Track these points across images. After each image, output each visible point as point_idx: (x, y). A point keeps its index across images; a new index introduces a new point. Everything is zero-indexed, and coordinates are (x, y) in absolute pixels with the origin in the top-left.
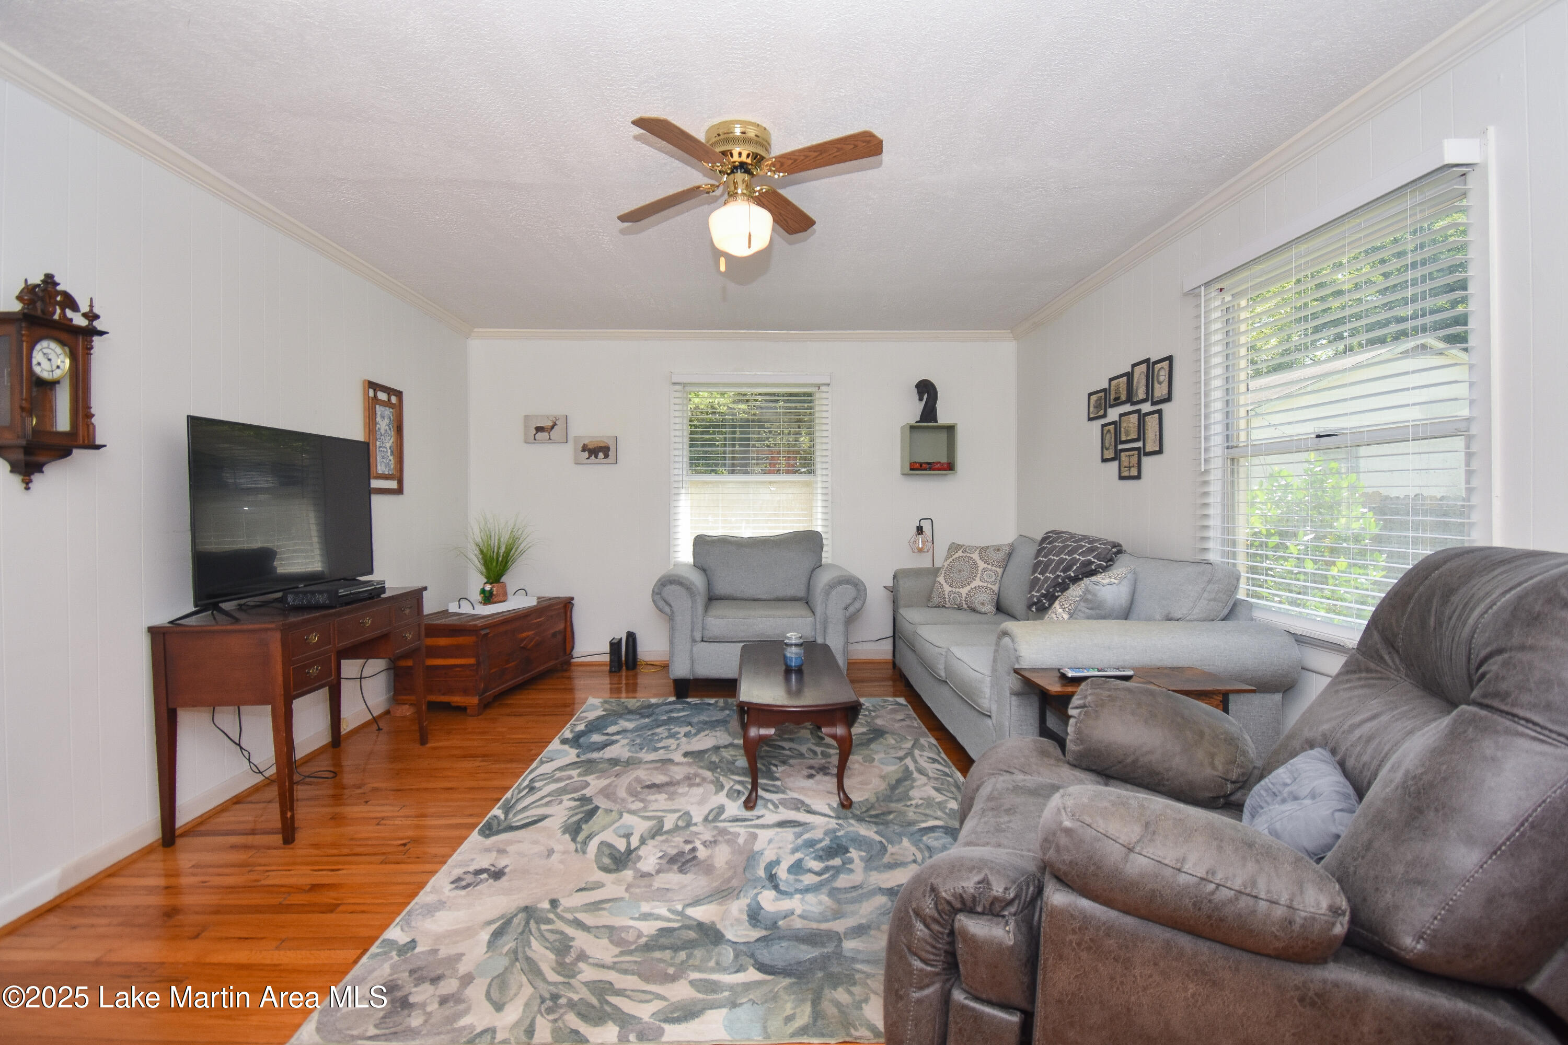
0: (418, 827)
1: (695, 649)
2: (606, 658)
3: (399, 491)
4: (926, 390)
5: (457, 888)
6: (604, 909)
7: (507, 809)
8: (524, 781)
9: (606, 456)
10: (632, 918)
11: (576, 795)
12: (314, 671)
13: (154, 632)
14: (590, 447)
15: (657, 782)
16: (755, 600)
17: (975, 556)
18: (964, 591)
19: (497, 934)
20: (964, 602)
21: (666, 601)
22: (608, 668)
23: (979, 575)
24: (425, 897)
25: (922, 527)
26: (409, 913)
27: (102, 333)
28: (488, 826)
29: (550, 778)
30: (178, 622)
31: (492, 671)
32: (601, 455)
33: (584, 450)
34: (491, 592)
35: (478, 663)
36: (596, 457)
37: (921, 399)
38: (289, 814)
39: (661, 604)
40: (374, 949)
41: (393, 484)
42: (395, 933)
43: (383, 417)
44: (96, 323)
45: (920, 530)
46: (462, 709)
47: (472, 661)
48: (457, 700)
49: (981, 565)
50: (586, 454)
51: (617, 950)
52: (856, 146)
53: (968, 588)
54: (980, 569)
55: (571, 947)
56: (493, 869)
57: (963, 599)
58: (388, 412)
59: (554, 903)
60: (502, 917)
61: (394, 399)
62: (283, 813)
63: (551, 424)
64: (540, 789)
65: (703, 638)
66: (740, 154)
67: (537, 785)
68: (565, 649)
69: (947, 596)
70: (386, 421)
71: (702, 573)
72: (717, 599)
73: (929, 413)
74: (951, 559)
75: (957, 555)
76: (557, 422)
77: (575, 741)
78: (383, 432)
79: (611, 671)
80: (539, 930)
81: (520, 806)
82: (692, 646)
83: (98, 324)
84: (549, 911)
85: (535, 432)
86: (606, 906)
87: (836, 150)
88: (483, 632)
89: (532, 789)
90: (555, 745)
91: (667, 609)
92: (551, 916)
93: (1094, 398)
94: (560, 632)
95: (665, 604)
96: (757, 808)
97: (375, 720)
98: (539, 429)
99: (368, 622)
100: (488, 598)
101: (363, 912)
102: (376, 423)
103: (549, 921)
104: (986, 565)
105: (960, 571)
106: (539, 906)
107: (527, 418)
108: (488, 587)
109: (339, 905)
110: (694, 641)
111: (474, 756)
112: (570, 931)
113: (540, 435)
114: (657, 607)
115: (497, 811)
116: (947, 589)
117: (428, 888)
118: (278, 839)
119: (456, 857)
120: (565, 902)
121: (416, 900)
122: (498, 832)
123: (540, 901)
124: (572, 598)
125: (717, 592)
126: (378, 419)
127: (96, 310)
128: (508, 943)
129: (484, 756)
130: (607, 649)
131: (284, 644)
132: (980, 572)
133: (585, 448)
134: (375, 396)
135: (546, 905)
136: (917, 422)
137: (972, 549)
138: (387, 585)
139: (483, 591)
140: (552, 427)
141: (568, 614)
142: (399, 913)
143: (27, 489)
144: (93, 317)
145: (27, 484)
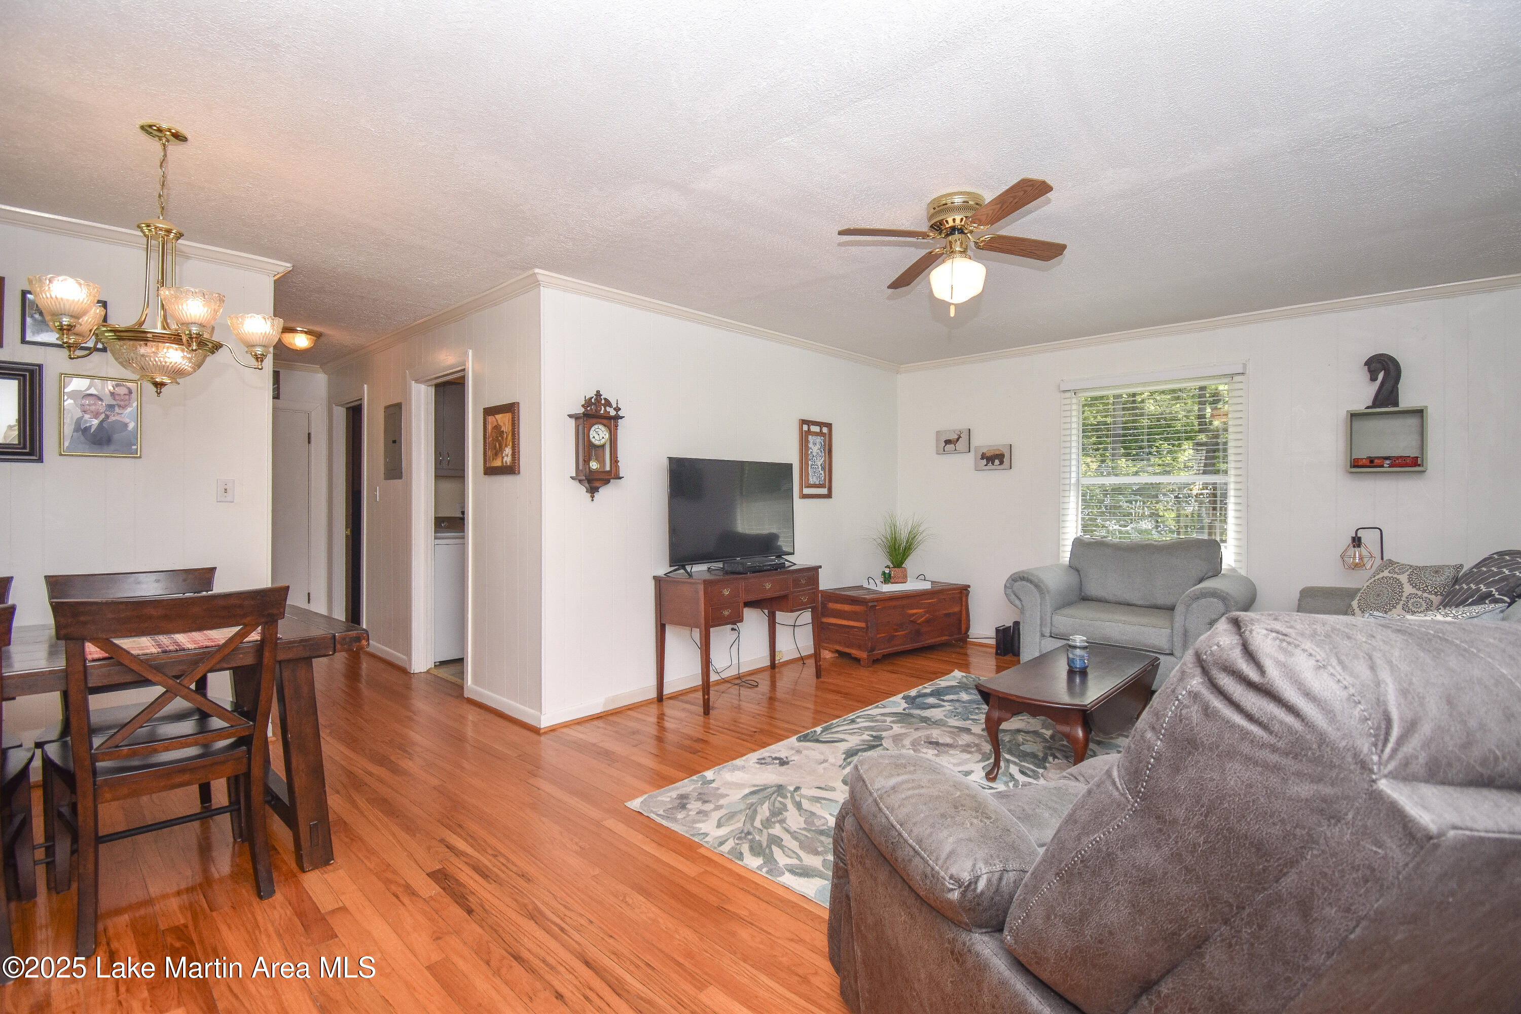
0: (771, 724)
1: (1043, 642)
2: (993, 642)
3: (829, 496)
4: (1383, 366)
5: (758, 763)
6: (820, 803)
7: (825, 730)
8: (851, 716)
9: (1001, 463)
10: (830, 814)
11: (874, 734)
12: (726, 613)
13: (656, 578)
14: (988, 455)
15: (941, 741)
16: (1129, 605)
17: (1404, 578)
19: (753, 793)
21: (1015, 595)
22: (994, 651)
23: (1402, 603)
24: (739, 762)
25: (1359, 539)
26: (723, 767)
27: (622, 418)
28: (805, 736)
29: (871, 718)
30: (664, 576)
31: (878, 636)
32: (997, 462)
33: (982, 458)
34: (890, 574)
35: (867, 627)
36: (993, 464)
37: (1373, 379)
38: (706, 697)
39: (1013, 597)
40: (694, 778)
41: (824, 491)
42: (709, 774)
43: (815, 444)
44: (619, 413)
45: (1357, 541)
46: (857, 660)
47: (863, 625)
48: (854, 652)
49: (1408, 589)
50: (985, 462)
51: (804, 826)
52: (1025, 192)
54: (1405, 595)
55: (782, 814)
56: (785, 759)
58: (819, 440)
59: (797, 789)
60: (765, 785)
61: (825, 430)
62: (704, 696)
63: (957, 437)
64: (858, 723)
65: (1050, 634)
66: (954, 220)
67: (858, 720)
68: (960, 629)
70: (818, 446)
71: (1077, 573)
72: (1089, 600)
73: (1386, 396)
74: (1373, 579)
75: (1381, 575)
76: (961, 435)
77: (910, 700)
78: (815, 454)
79: (997, 654)
80: (776, 799)
81: (834, 730)
82: (1041, 640)
83: (621, 413)
84: (790, 792)
85: (944, 444)
86: (823, 802)
87: (1012, 199)
88: (870, 604)
89: (853, 721)
90: (898, 698)
91: (1017, 602)
92: (789, 795)
94: (954, 614)
95: (1015, 598)
96: (997, 781)
97: (802, 659)
98: (948, 442)
99: (768, 586)
100: (887, 579)
101: (706, 759)
102: (807, 448)
103: (785, 797)
104: (1414, 591)
105: (1380, 595)
106: (788, 787)
107: (938, 434)
108: (887, 571)
109: (700, 751)
110: (1043, 635)
111: (839, 692)
112: (790, 806)
113: (950, 447)
114: (1009, 600)
115: (819, 729)
117: (744, 758)
119: (773, 747)
120: (804, 791)
121: (734, 762)
122: (809, 741)
123: (790, 785)
124: (969, 586)
125: (1089, 593)
126: (811, 445)
127: (619, 406)
128: (753, 799)
129: (846, 694)
130: (993, 634)
131: (705, 593)
132: (1404, 598)
133: (983, 457)
134: (809, 429)
135: (792, 789)
136: (1368, 408)
137: (1403, 568)
139: (884, 573)
140: (958, 440)
141: (964, 599)
142: (720, 764)
143: (593, 500)
144: (617, 409)
145: (593, 497)
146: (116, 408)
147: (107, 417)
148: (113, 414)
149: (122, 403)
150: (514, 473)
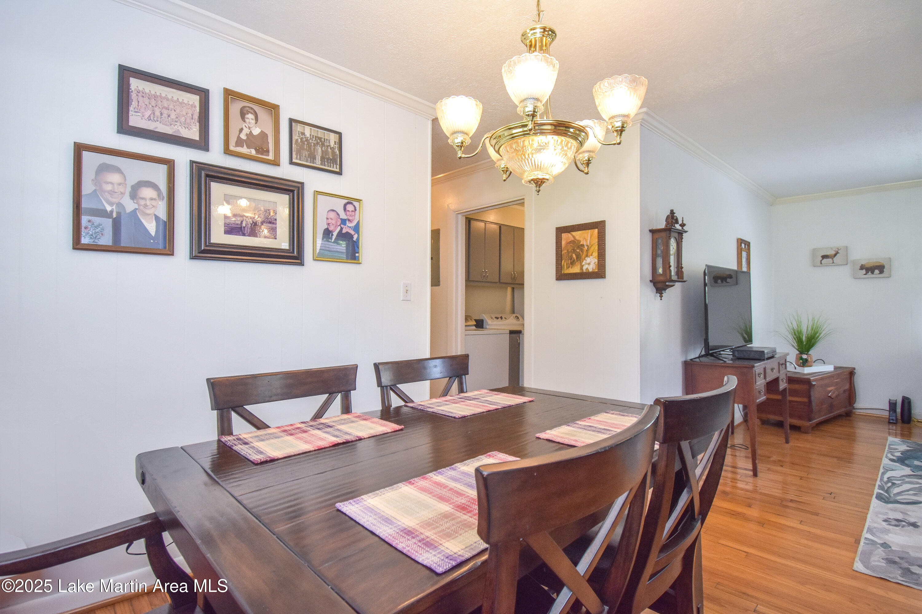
9: (882, 272)
14: (867, 266)
26: (870, 530)
27: (686, 232)
30: (694, 360)
32: (877, 271)
33: (862, 269)
35: (811, 402)
36: (872, 273)
40: (864, 541)
44: (684, 228)
47: (805, 400)
48: (794, 421)
50: (864, 271)
58: (745, 254)
61: (747, 247)
63: (834, 253)
70: (745, 259)
76: (839, 251)
77: (901, 462)
78: (743, 265)
85: (821, 259)
90: (887, 461)
94: (847, 390)
98: (824, 257)
102: (741, 260)
107: (814, 251)
108: (800, 356)
113: (825, 261)
115: (879, 491)
117: (870, 520)
118: (751, 473)
119: (873, 508)
124: (856, 368)
127: (684, 222)
134: (741, 246)
138: (777, 351)
140: (835, 255)
141: (852, 379)
143: (661, 299)
144: (683, 225)
145: (661, 297)
146: (347, 222)
147: (342, 229)
148: (345, 227)
149: (351, 218)
150: (603, 278)
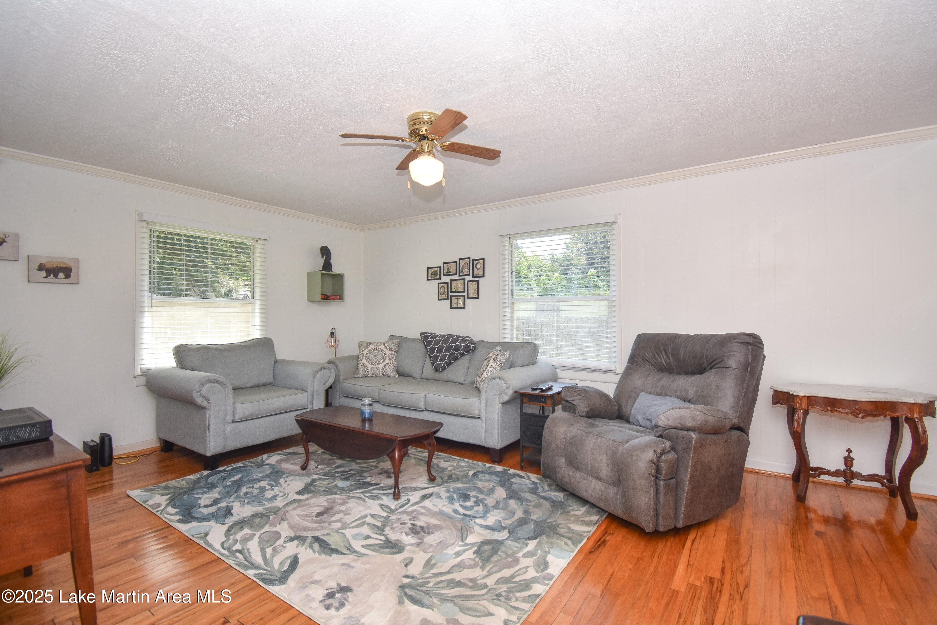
4: (325, 252)
14: (48, 267)
17: (382, 347)
18: (381, 366)
20: (381, 372)
21: (203, 396)
23: (387, 357)
32: (61, 275)
33: (41, 269)
36: (56, 277)
37: (323, 258)
45: (332, 335)
50: (44, 274)
53: (383, 365)
57: (381, 370)
65: (233, 420)
69: (370, 370)
73: (327, 266)
76: (6, 239)
82: (226, 427)
93: (431, 271)
105: (376, 356)
110: (228, 423)
116: (369, 366)
132: (387, 355)
133: (41, 267)
137: (379, 343)
140: (1, 244)
